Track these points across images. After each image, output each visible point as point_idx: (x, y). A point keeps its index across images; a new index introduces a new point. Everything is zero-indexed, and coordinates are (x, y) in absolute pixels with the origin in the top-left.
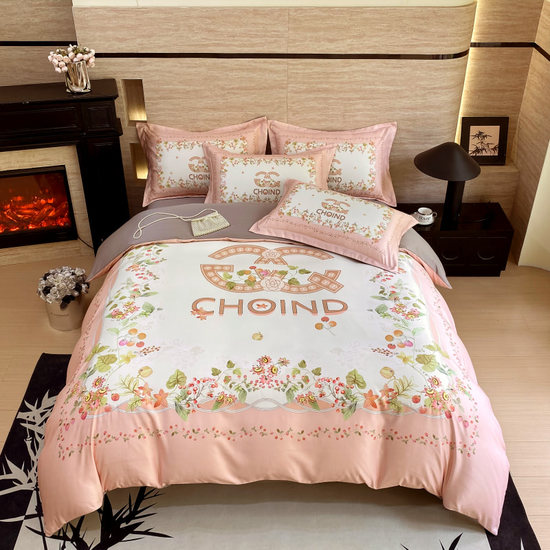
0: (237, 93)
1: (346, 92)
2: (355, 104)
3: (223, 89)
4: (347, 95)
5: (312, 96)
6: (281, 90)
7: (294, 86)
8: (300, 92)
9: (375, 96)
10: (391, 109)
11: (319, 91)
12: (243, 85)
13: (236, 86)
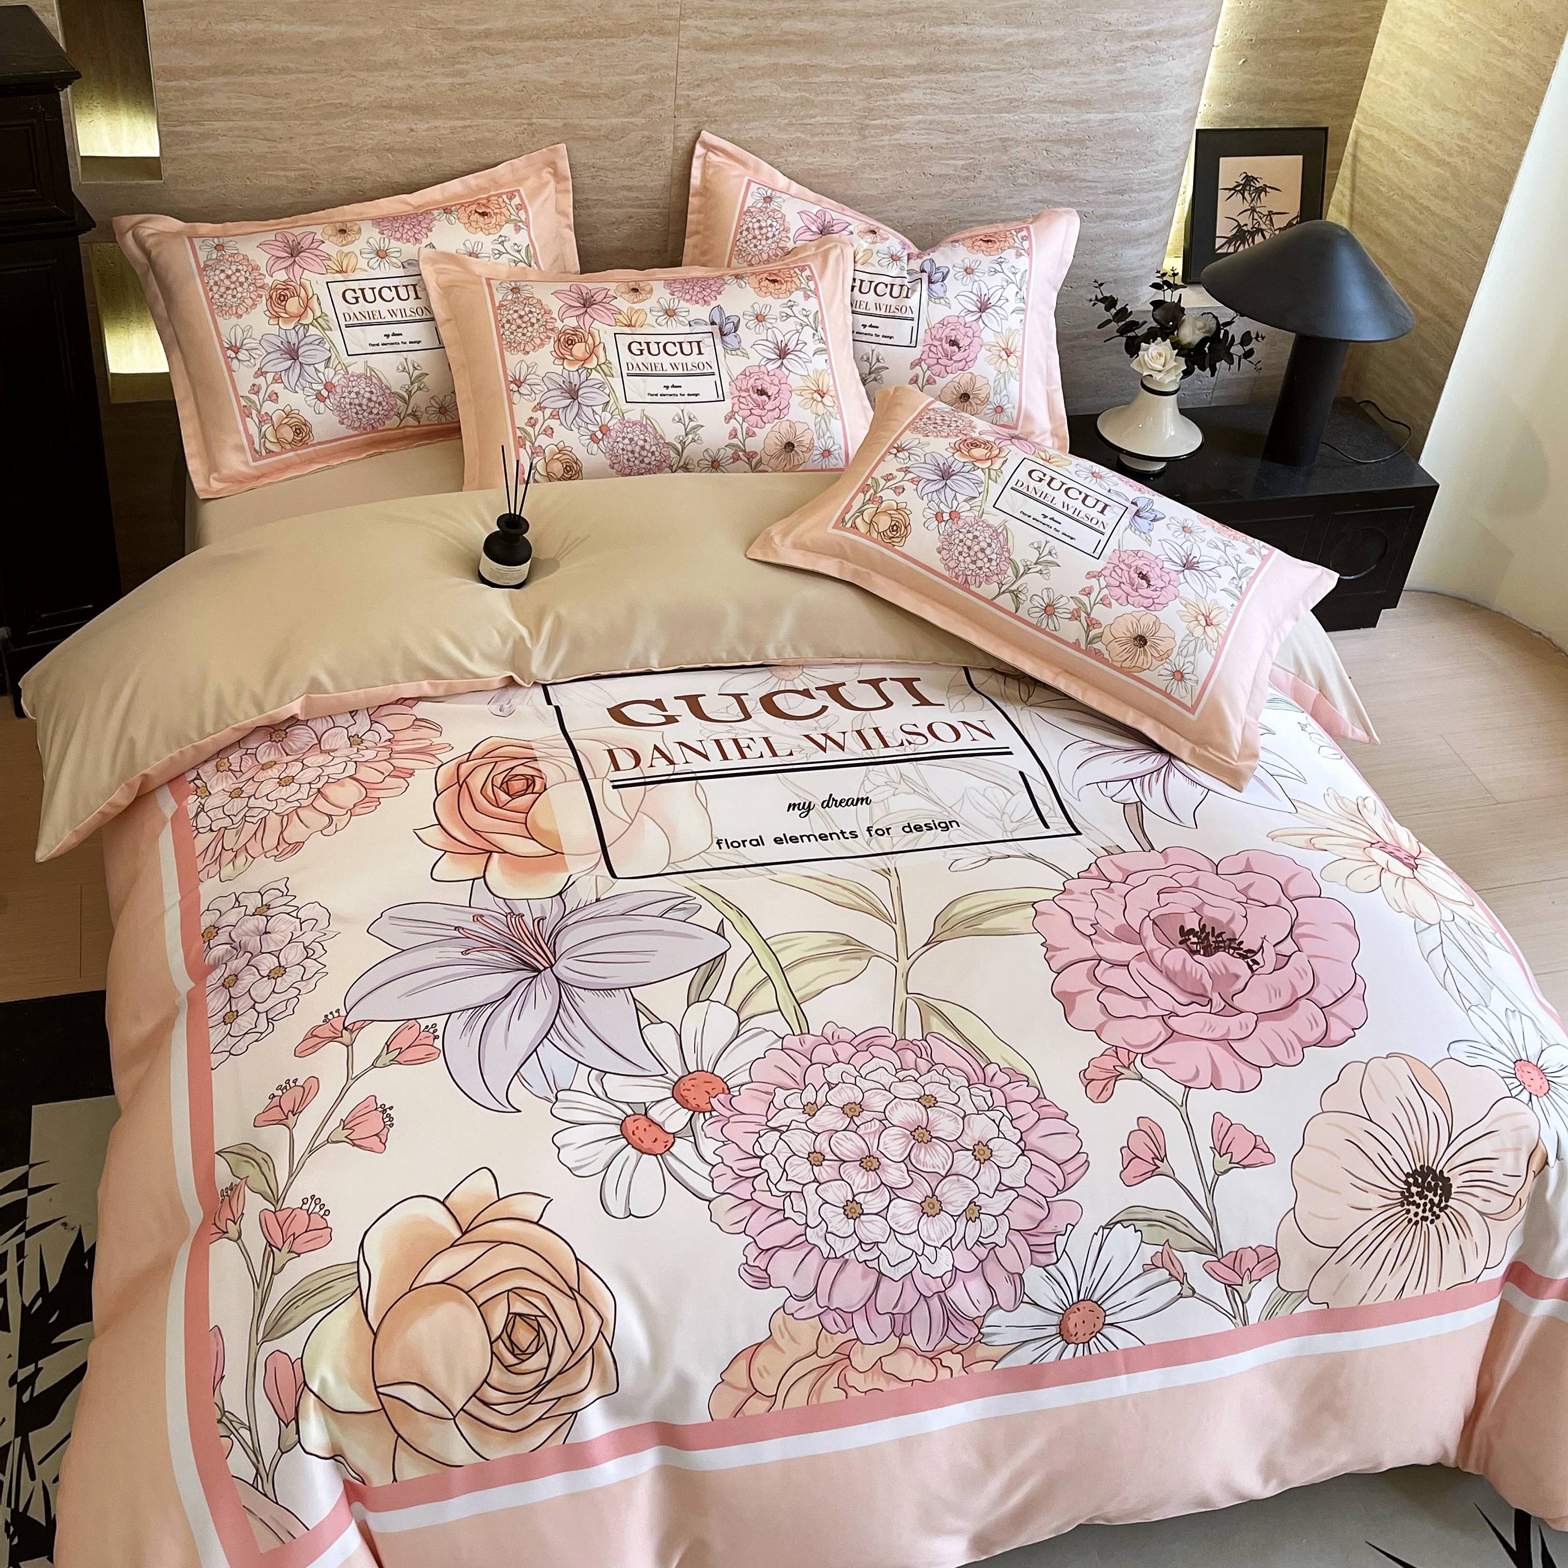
0: (503, 52)
1: (873, 47)
5: (761, 59)
6: (657, 40)
8: (721, 47)
9: (967, 60)
11: (786, 42)
12: (524, 21)
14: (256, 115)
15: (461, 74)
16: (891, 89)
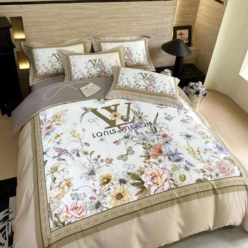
0: (74, 21)
1: (127, 18)
2: (132, 24)
3: (67, 19)
4: (128, 20)
5: (111, 20)
6: (97, 18)
7: (103, 16)
8: (106, 19)
9: (141, 19)
10: (147, 25)
11: (115, 18)
12: (77, 17)
13: (74, 17)
14: (39, 32)
15: (69, 24)
16: (130, 24)
